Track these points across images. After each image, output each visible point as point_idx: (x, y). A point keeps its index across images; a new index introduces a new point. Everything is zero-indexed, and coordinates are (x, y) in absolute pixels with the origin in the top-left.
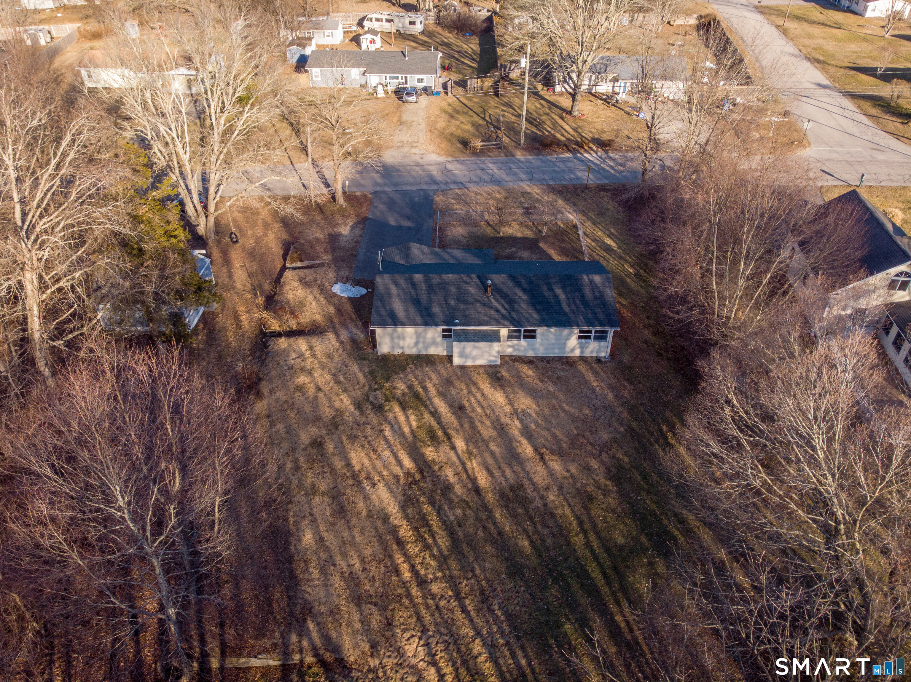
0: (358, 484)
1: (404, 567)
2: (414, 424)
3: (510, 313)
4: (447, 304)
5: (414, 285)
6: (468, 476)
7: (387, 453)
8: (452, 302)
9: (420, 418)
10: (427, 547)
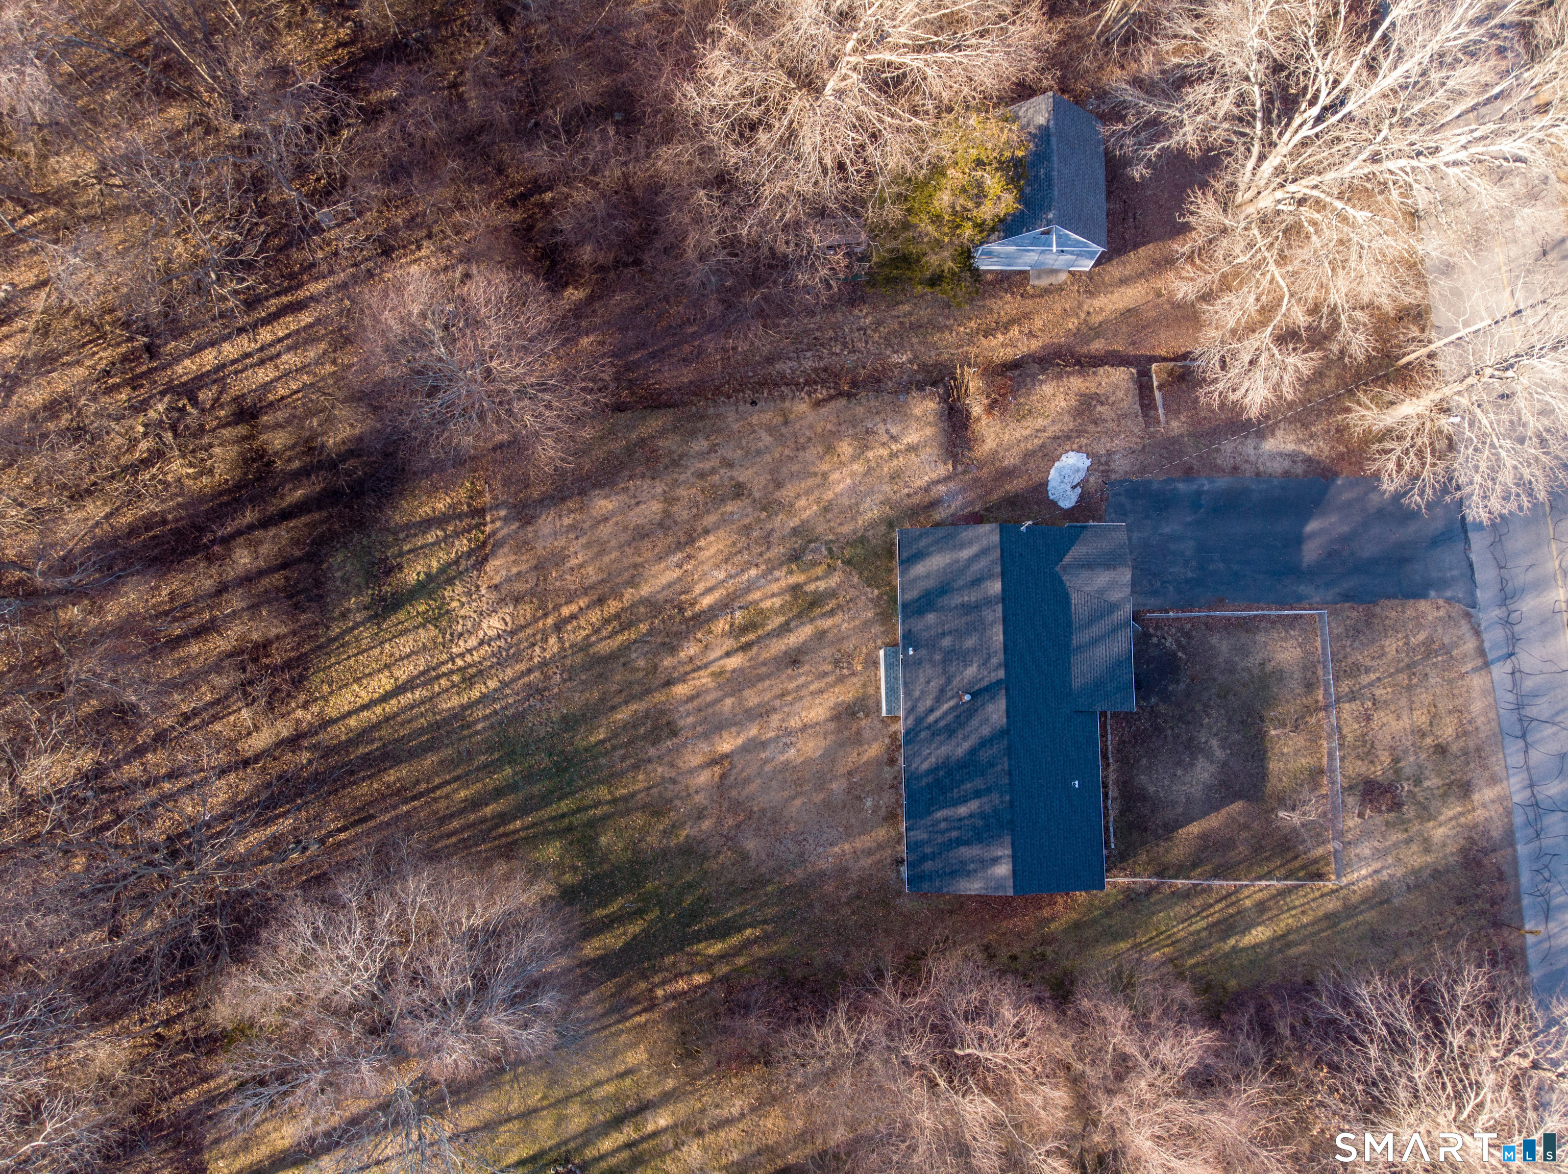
0: (679, 546)
1: (574, 608)
2: (767, 604)
3: (929, 727)
4: (943, 634)
5: (977, 582)
6: (687, 673)
7: (721, 575)
8: (946, 642)
9: (781, 610)
10: (597, 631)
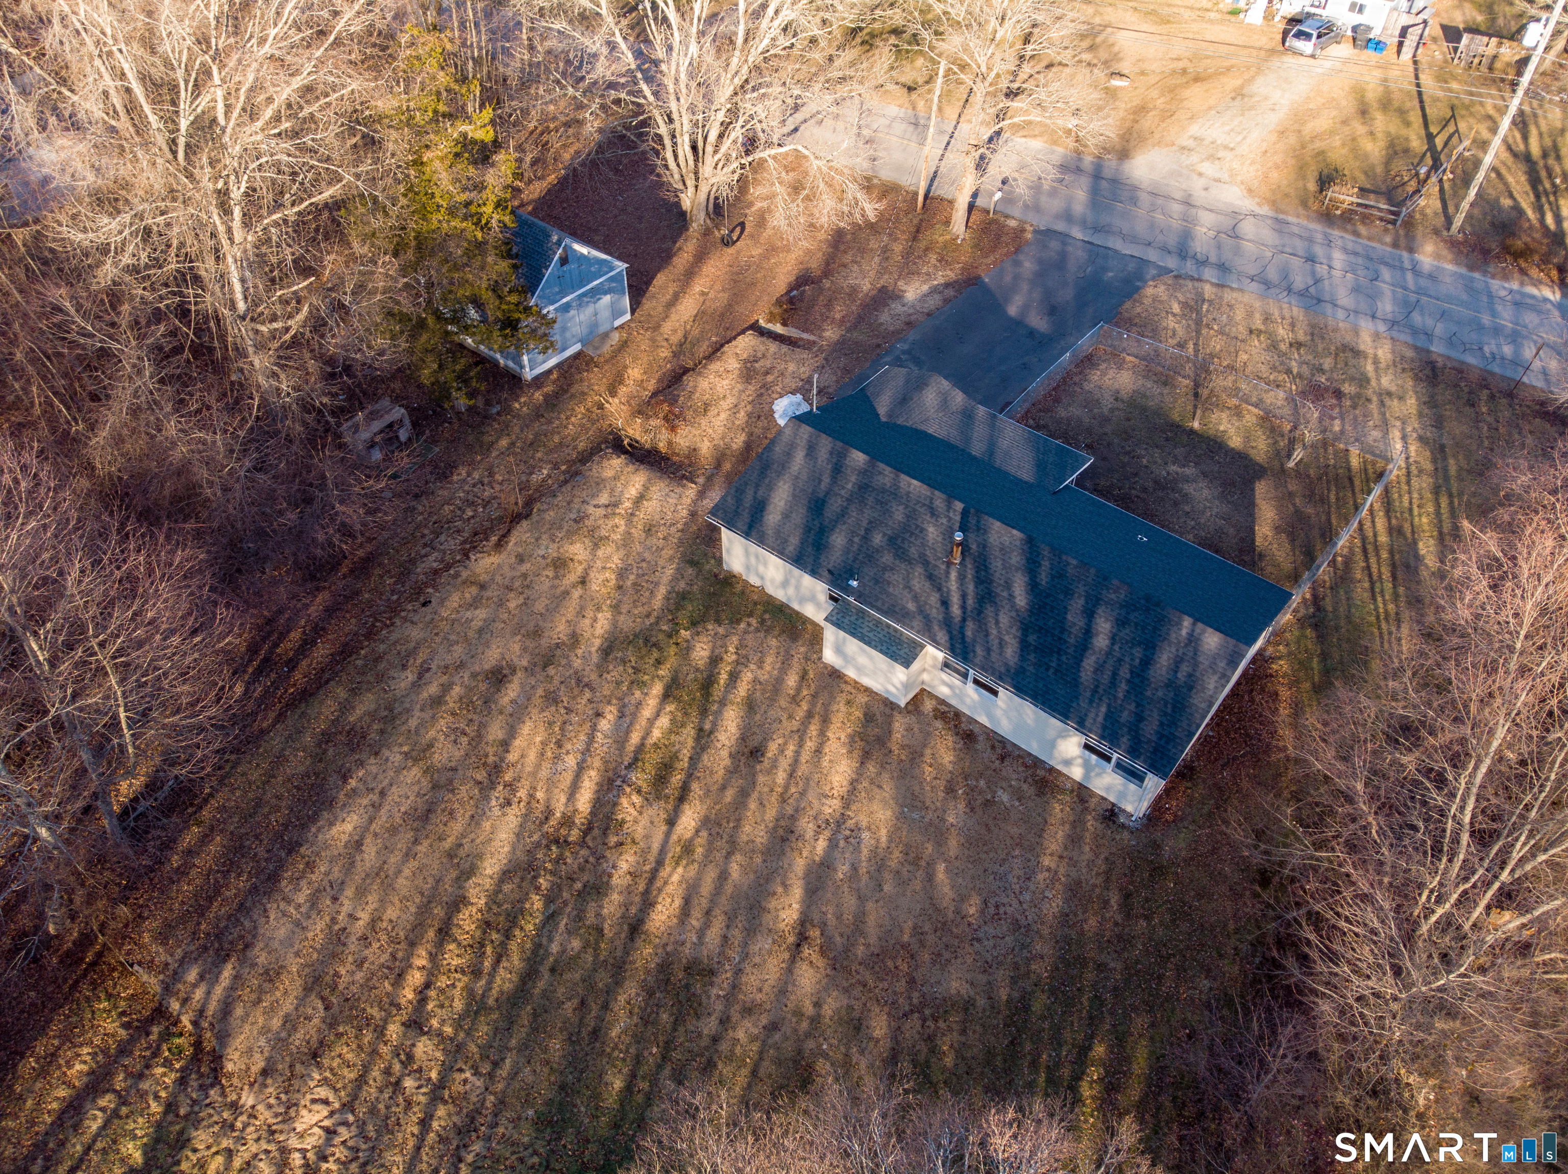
0: (486, 787)
1: (416, 978)
2: (656, 734)
3: (964, 620)
4: (866, 539)
5: (838, 470)
6: (647, 892)
7: (571, 761)
8: (878, 539)
9: (676, 727)
10: (476, 973)
